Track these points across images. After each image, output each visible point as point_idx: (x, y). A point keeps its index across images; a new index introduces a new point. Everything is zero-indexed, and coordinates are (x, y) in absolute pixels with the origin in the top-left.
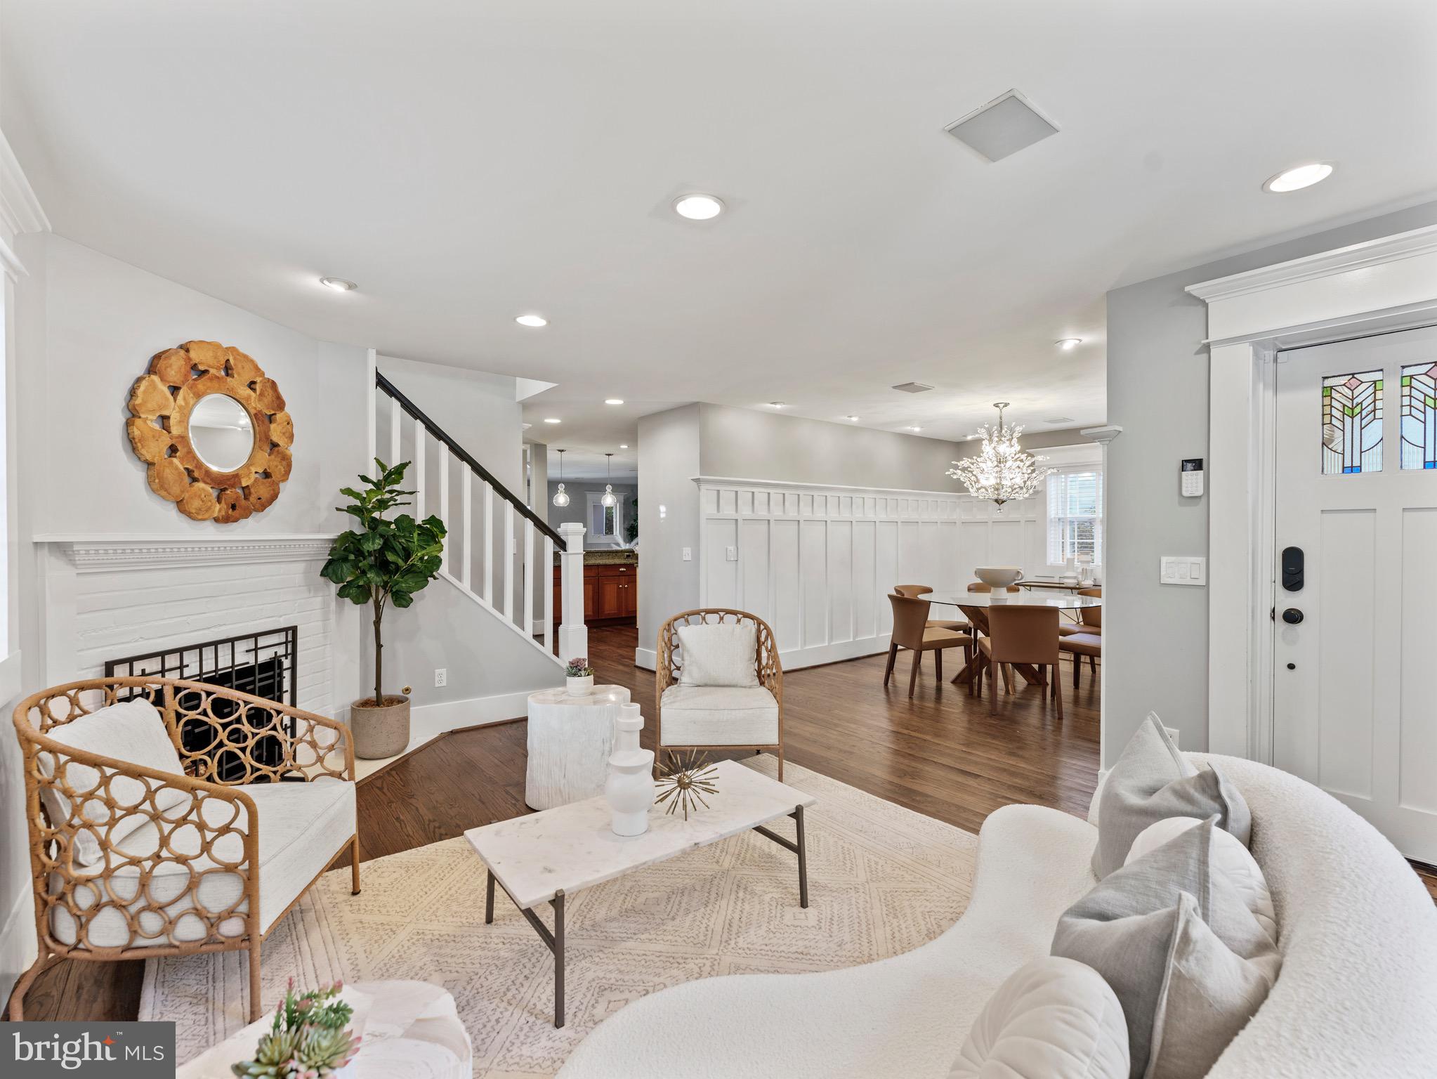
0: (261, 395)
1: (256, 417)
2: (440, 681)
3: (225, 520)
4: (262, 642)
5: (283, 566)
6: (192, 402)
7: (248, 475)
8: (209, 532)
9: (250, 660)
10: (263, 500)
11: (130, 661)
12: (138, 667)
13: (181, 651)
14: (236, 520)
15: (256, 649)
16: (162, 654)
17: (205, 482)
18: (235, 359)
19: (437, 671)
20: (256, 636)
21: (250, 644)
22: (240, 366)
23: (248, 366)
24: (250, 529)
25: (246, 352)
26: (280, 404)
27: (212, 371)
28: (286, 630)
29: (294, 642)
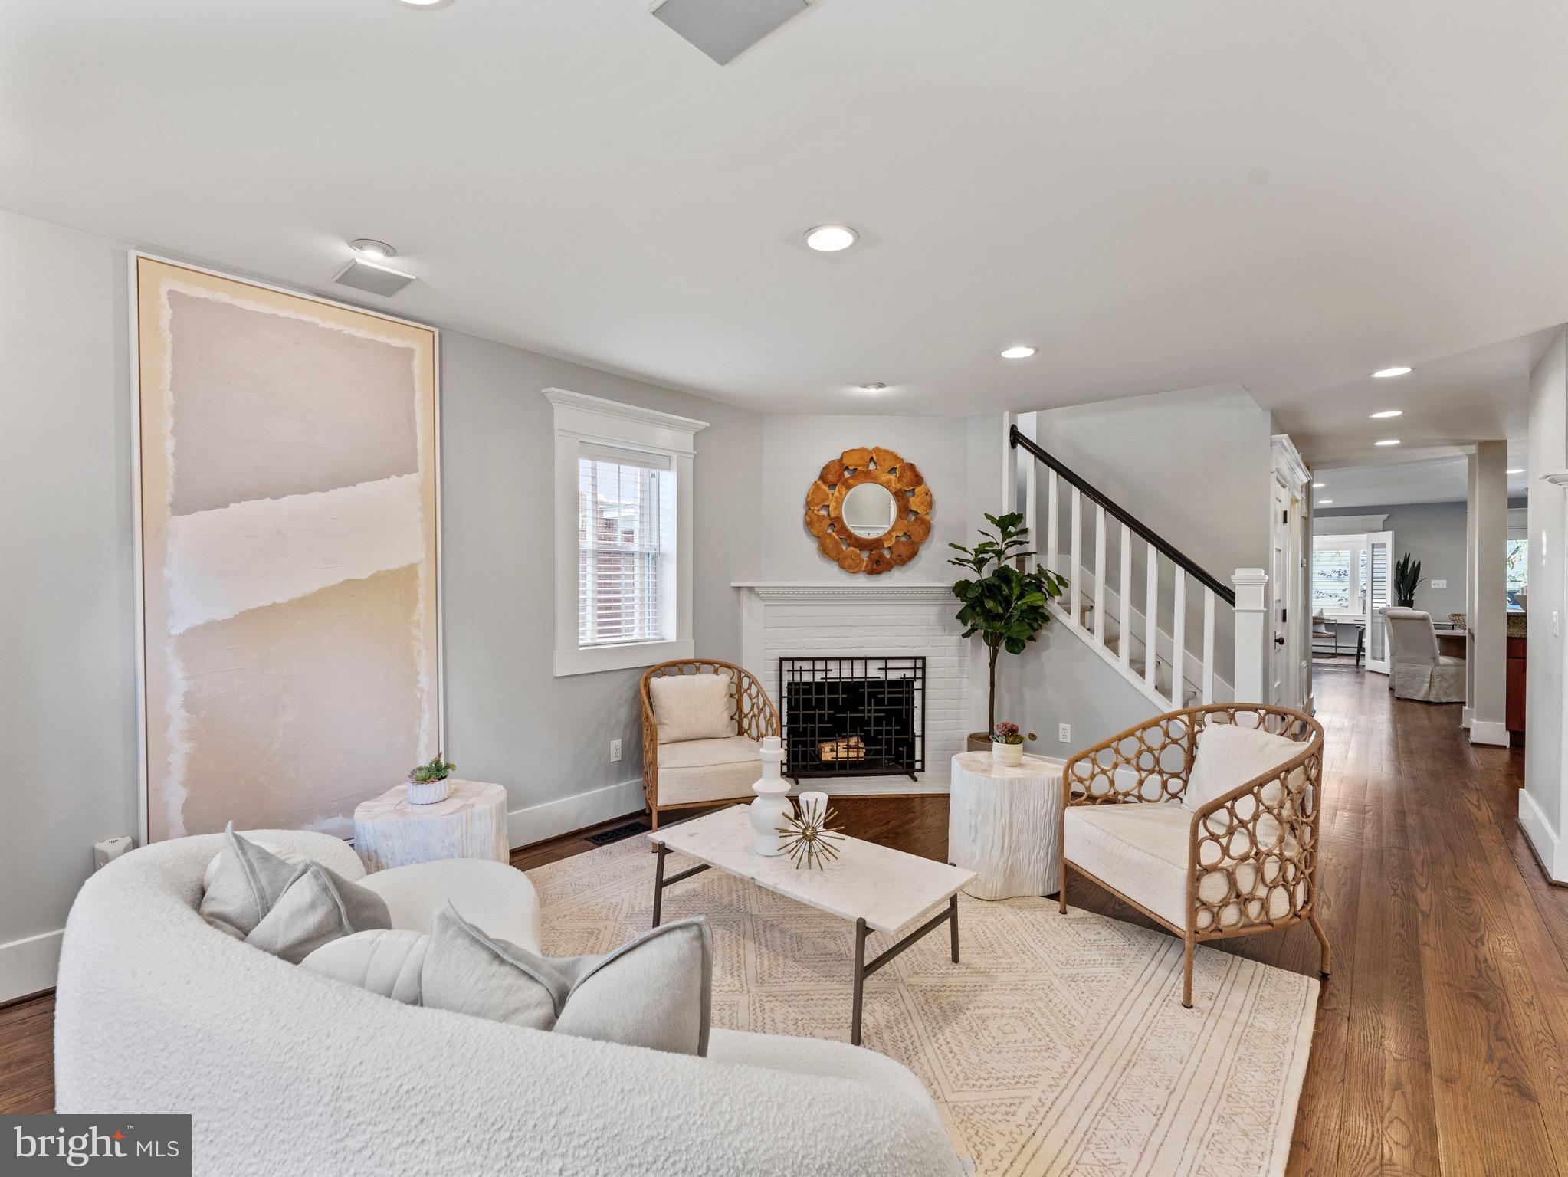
0: (901, 476)
1: (899, 495)
2: (1065, 736)
3: (871, 572)
4: (891, 664)
5: (916, 608)
6: (844, 493)
7: (890, 539)
8: (862, 581)
9: (881, 675)
10: (903, 555)
11: (793, 660)
12: (798, 665)
13: (826, 659)
14: (880, 573)
15: (886, 669)
16: (814, 659)
17: (855, 547)
18: (877, 455)
19: (1061, 725)
20: (886, 659)
21: (881, 664)
22: (881, 459)
23: (888, 457)
24: (895, 579)
25: (885, 448)
26: (918, 480)
27: (859, 468)
28: (915, 658)
29: (924, 668)
